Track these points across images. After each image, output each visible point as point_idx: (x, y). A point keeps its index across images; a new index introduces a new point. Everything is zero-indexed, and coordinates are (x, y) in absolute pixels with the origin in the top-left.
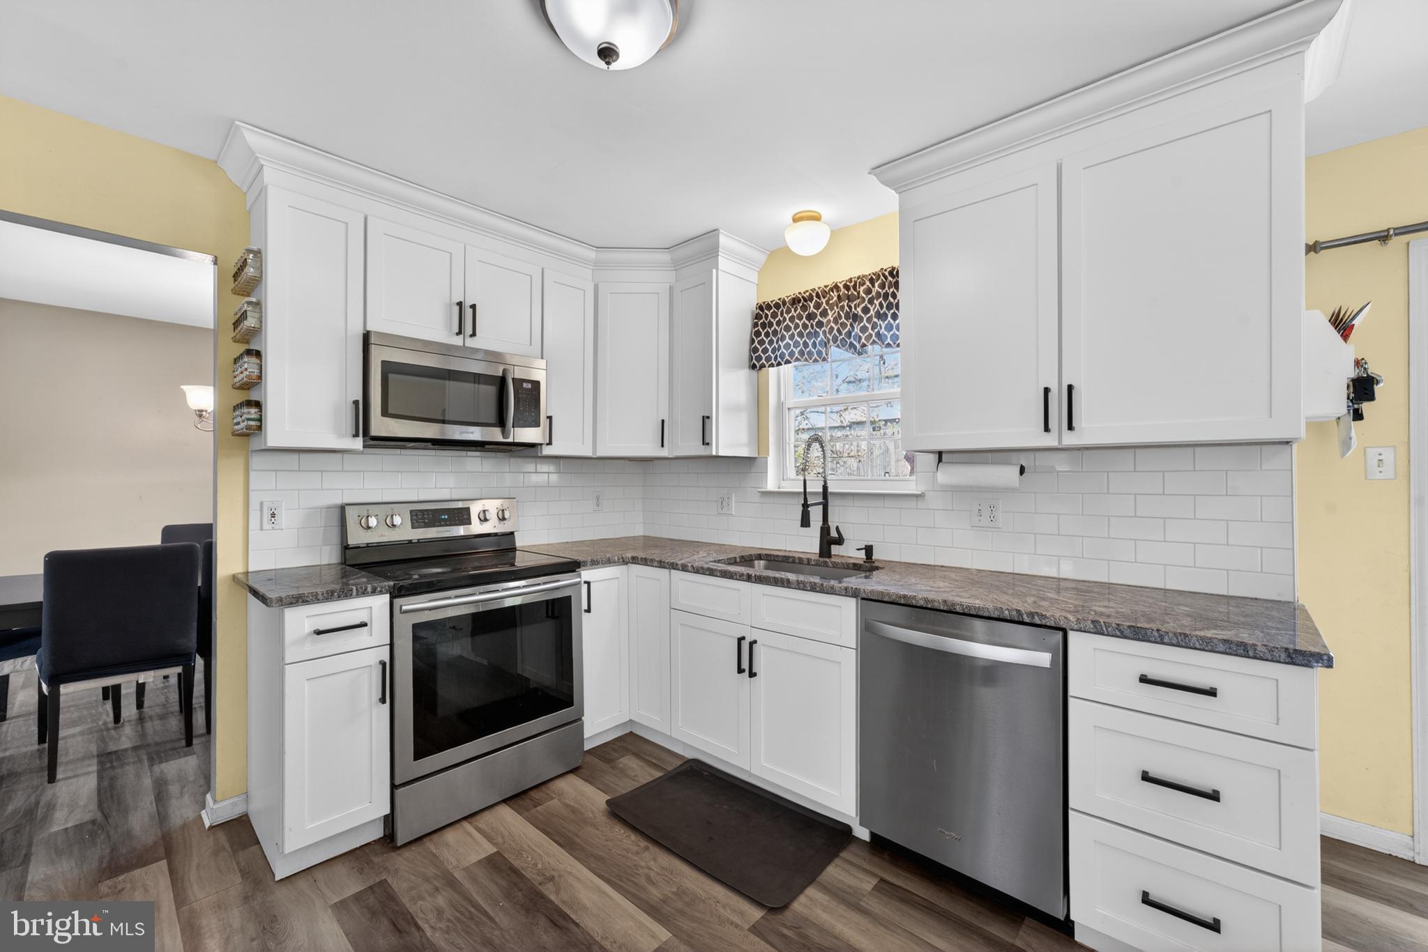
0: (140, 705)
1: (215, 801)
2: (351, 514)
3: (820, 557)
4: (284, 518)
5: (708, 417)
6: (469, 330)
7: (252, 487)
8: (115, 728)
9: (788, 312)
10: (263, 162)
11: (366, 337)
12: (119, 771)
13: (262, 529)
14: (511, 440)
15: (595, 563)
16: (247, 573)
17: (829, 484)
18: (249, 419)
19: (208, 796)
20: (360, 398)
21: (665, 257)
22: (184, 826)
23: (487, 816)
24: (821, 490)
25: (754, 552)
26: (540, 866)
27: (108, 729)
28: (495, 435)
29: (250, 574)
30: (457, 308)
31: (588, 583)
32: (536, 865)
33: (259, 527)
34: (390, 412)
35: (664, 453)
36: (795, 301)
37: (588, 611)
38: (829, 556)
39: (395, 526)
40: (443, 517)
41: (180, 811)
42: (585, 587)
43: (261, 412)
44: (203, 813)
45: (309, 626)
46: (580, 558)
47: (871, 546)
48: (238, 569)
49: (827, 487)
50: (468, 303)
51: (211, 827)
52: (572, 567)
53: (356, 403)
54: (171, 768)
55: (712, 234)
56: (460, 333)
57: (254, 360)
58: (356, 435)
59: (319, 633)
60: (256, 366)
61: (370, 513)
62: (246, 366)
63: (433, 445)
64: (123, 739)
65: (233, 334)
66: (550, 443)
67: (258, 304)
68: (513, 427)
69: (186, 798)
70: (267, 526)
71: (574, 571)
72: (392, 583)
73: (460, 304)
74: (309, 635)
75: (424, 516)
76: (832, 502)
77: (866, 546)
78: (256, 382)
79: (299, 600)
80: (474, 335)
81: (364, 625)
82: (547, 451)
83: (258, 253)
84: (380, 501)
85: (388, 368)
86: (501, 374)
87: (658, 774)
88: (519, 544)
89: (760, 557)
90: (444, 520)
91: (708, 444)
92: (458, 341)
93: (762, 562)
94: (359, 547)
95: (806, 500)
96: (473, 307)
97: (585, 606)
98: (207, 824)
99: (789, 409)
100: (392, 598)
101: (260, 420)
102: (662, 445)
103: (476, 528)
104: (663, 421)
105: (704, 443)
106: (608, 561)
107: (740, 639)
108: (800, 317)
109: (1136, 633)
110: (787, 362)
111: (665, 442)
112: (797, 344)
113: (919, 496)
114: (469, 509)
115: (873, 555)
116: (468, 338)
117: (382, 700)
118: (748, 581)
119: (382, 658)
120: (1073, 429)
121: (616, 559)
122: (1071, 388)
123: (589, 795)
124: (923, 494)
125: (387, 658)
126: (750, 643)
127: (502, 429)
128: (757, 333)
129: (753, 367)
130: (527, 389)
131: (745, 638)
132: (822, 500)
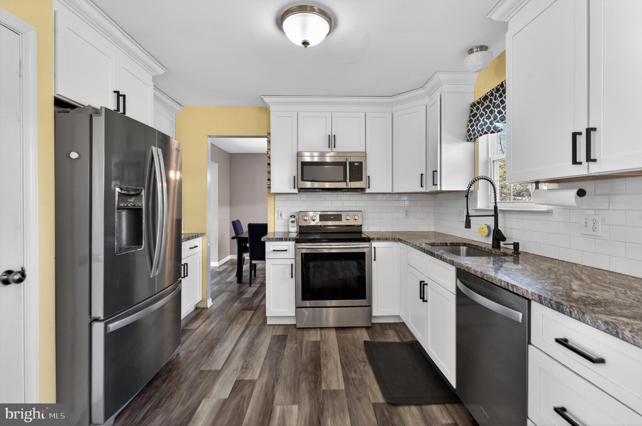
2: (300, 215)
3: (492, 247)
4: (284, 216)
5: (436, 171)
6: (333, 146)
7: (276, 206)
9: (483, 105)
10: (270, 105)
11: (298, 154)
14: (349, 187)
15: (379, 239)
16: (274, 232)
17: (498, 205)
20: (296, 175)
21: (422, 92)
23: (327, 331)
24: (493, 208)
26: (327, 350)
28: (342, 185)
30: (329, 137)
31: (375, 248)
32: (326, 349)
34: (304, 179)
35: (423, 190)
37: (375, 260)
38: (499, 247)
39: (314, 220)
40: (332, 217)
42: (373, 250)
45: (272, 249)
47: (518, 244)
48: (272, 231)
49: (497, 206)
50: (333, 135)
52: (368, 240)
53: (294, 177)
55: (435, 75)
56: (329, 146)
58: (295, 188)
59: (274, 250)
61: (305, 215)
63: (322, 190)
66: (369, 187)
67: (270, 149)
68: (350, 181)
70: (279, 218)
71: (370, 241)
73: (329, 135)
74: (271, 251)
75: (323, 216)
76: (500, 215)
77: (514, 243)
78: (269, 173)
79: (269, 240)
80: (335, 146)
81: (286, 250)
82: (368, 191)
85: (303, 164)
86: (345, 161)
88: (363, 230)
89: (465, 244)
90: (332, 219)
91: (436, 185)
92: (330, 149)
93: (465, 248)
94: (304, 227)
95: (468, 213)
96: (335, 136)
97: (373, 258)
99: (494, 161)
100: (296, 243)
102: (422, 186)
103: (344, 222)
104: (422, 175)
105: (434, 185)
106: (386, 239)
107: (421, 282)
108: (488, 107)
109: (558, 307)
110: (481, 135)
111: (424, 184)
112: (485, 123)
113: (549, 212)
114: (341, 215)
115: (518, 248)
116: (333, 148)
117: (292, 277)
118: (424, 252)
119: (292, 263)
120: (595, 160)
121: (390, 239)
122: (589, 131)
123: (365, 336)
124: (552, 210)
125: (294, 263)
126: (424, 285)
127: (346, 183)
128: (470, 121)
129: (468, 140)
130: (357, 166)
131: (424, 282)
132: (493, 214)
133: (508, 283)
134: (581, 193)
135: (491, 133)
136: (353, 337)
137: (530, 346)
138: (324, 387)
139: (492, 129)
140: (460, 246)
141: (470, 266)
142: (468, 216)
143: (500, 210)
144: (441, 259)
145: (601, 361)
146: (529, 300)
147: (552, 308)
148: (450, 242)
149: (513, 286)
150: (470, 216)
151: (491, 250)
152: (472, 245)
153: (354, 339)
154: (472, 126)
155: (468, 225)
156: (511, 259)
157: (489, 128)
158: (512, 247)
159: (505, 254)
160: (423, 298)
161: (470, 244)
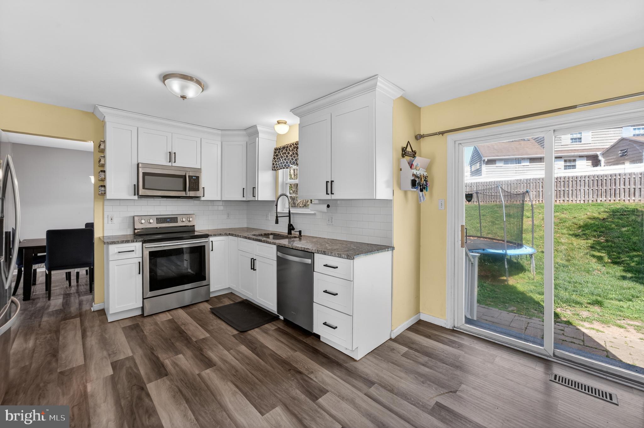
0: (77, 282)
1: (95, 304)
2: (136, 218)
3: (288, 234)
4: (115, 220)
5: (255, 188)
6: (173, 161)
7: (105, 210)
8: (69, 288)
9: (282, 151)
10: (105, 115)
11: (138, 165)
12: (68, 298)
13: (108, 223)
14: (188, 196)
15: (215, 235)
18: (102, 191)
19: (93, 303)
20: (136, 184)
21: (244, 132)
22: (86, 311)
23: (175, 312)
24: (288, 212)
25: (270, 232)
26: (183, 322)
27: (67, 288)
28: (183, 194)
29: (104, 237)
30: (169, 154)
31: (212, 241)
33: (107, 223)
34: (145, 188)
35: (244, 199)
36: (284, 148)
37: (212, 250)
38: (291, 234)
39: (151, 223)
41: (85, 307)
42: (211, 243)
43: (105, 188)
44: (92, 308)
45: (118, 250)
46: (209, 234)
47: (301, 231)
48: (101, 235)
49: (290, 211)
50: (173, 152)
51: (93, 311)
52: (207, 236)
54: (84, 298)
55: (255, 127)
56: (170, 162)
57: (103, 173)
58: (135, 195)
59: (119, 252)
60: (104, 175)
61: (143, 218)
62: (101, 175)
64: (72, 290)
65: (99, 165)
66: (204, 196)
67: (104, 157)
68: (189, 191)
69: (87, 305)
70: (110, 222)
71: (208, 237)
72: (142, 239)
73: (170, 152)
74: (117, 253)
75: (160, 220)
77: (299, 231)
78: (103, 180)
79: (113, 243)
80: (175, 162)
81: (133, 251)
82: (203, 199)
83: (104, 142)
84: (147, 215)
85: (145, 174)
86: (185, 175)
87: (232, 302)
88: (196, 229)
89: (272, 234)
90: (168, 221)
91: (255, 196)
92: (170, 164)
93: (272, 236)
94: (139, 229)
95: (277, 215)
96: (175, 153)
97: (211, 249)
98: (92, 310)
100: (143, 243)
101: (105, 191)
102: (244, 197)
103: (179, 224)
104: (244, 189)
105: (253, 196)
106: (220, 235)
107: (252, 259)
108: (285, 153)
109: (324, 253)
110: (281, 169)
111: (245, 195)
112: (284, 162)
113: (314, 214)
114: (177, 217)
115: (301, 234)
116: (173, 163)
117: (139, 273)
118: (254, 240)
119: (139, 261)
120: (333, 194)
121: (223, 234)
122: (332, 181)
123: (207, 307)
124: (315, 213)
125: (141, 261)
126: (254, 260)
127: (185, 192)
128: (274, 158)
129: (273, 170)
130: (194, 179)
131: (253, 258)
132: (288, 215)
133: (305, 248)
134: (328, 206)
135: (286, 168)
136: (199, 309)
137: (314, 272)
138: (194, 340)
139: (287, 166)
140: (269, 235)
141: (285, 244)
142: (277, 217)
143: (291, 213)
144: (267, 243)
145: (337, 267)
146: (314, 253)
147: (322, 254)
148: (264, 233)
149: (307, 249)
150: (278, 217)
151: (288, 236)
152: (276, 234)
153: (200, 310)
154: (275, 161)
155: (277, 222)
156: (298, 239)
157: (285, 165)
158: (298, 233)
159: (295, 237)
160: (253, 268)
161: (275, 233)
